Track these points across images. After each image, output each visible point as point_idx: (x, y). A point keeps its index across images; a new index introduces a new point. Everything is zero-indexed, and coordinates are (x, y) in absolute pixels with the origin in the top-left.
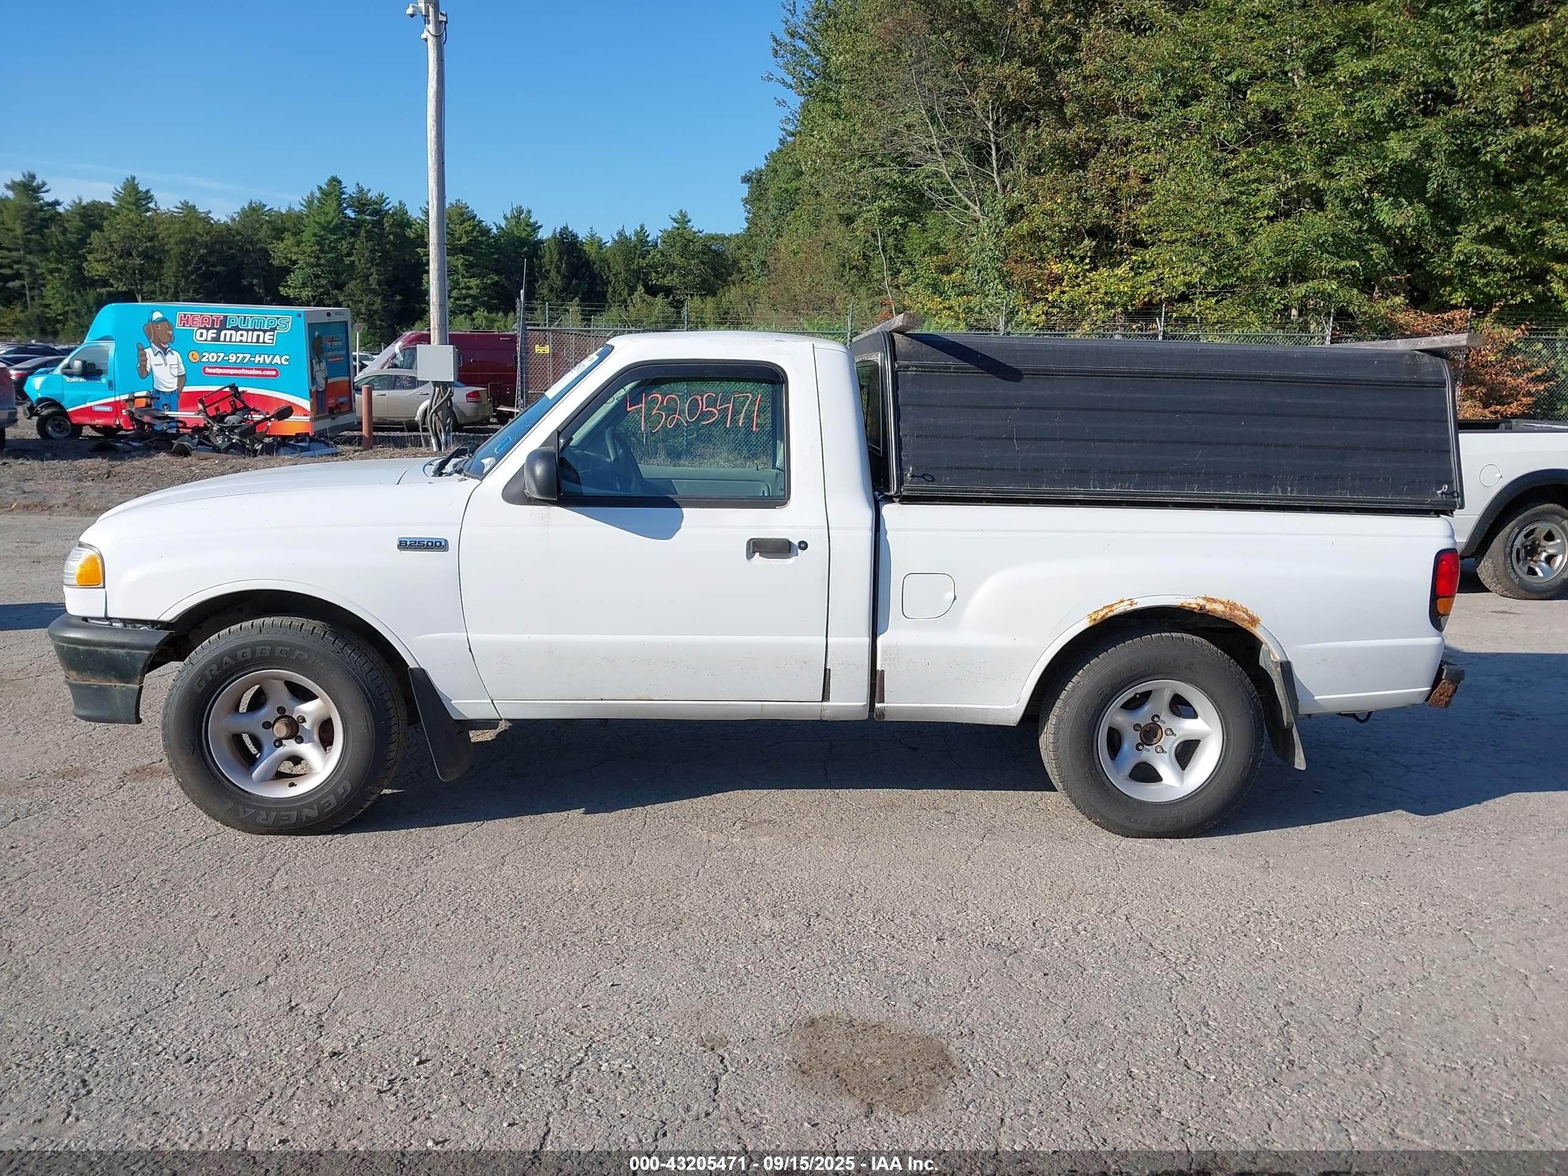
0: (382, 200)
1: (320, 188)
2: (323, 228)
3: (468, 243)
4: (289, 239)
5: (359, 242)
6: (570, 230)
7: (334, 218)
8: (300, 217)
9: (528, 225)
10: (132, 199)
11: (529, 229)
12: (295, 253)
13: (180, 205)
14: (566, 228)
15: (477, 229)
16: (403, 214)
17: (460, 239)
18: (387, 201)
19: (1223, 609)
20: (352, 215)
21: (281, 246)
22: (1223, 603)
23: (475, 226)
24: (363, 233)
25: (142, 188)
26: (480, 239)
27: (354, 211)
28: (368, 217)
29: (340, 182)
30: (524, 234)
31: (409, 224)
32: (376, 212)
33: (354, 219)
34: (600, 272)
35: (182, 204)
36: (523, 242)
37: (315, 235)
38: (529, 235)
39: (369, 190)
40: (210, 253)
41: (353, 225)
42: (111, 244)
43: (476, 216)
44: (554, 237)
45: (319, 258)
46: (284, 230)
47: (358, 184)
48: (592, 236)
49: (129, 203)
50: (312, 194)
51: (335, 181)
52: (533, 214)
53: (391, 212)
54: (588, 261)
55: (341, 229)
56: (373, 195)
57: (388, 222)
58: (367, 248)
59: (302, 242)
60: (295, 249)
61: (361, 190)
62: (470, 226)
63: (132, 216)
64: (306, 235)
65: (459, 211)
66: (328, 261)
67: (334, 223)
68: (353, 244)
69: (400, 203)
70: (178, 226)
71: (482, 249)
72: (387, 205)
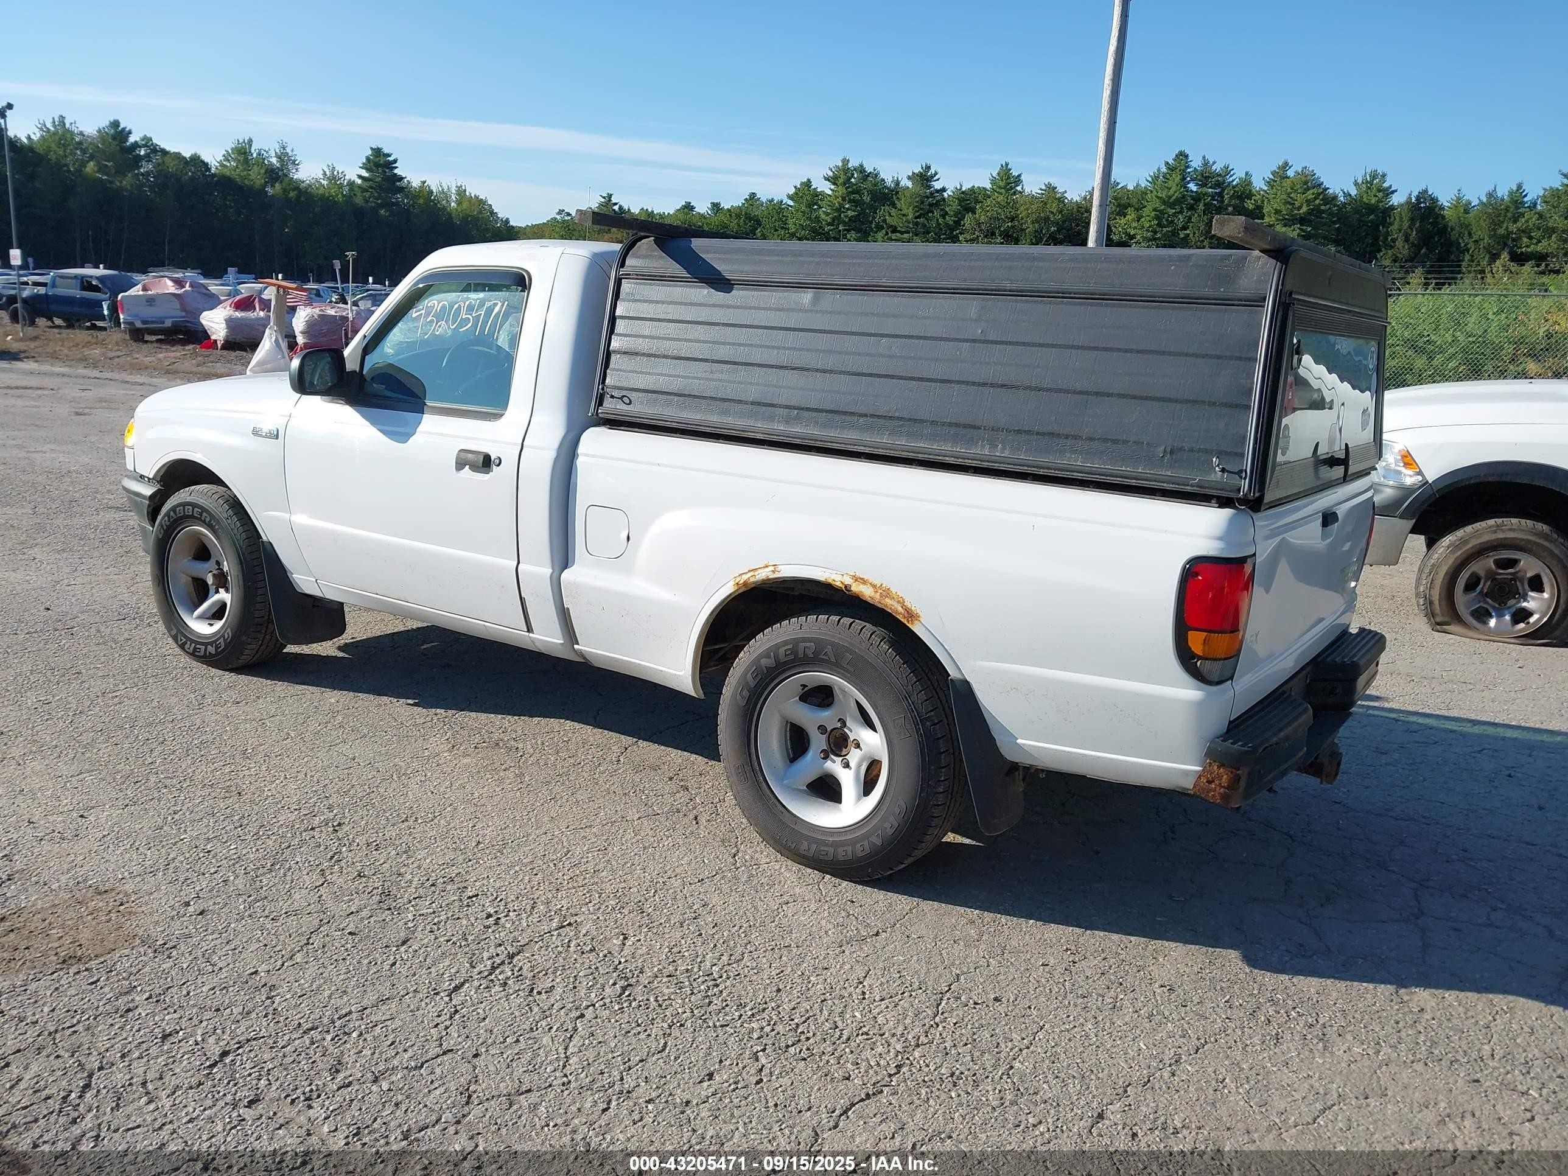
0: (1227, 171)
1: (1167, 163)
2: (1164, 202)
3: (1310, 213)
4: (1131, 215)
5: (1196, 215)
6: (1430, 193)
7: (1175, 192)
8: (1144, 193)
9: (1379, 191)
10: (1002, 184)
11: (1380, 195)
12: (1135, 228)
13: (1044, 188)
14: (1426, 191)
15: (1321, 197)
16: (1248, 185)
17: (1299, 208)
18: (1232, 173)
19: (872, 594)
20: (1194, 189)
21: (1123, 221)
22: (874, 586)
23: (1319, 194)
24: (1201, 207)
25: (1015, 173)
26: (1323, 207)
27: (1197, 185)
28: (1210, 190)
29: (1187, 156)
30: (1373, 201)
31: (1250, 196)
32: (1219, 185)
33: (1196, 192)
34: (1457, 239)
35: (1046, 185)
36: (1371, 209)
37: (1155, 210)
38: (1380, 201)
39: (1214, 163)
40: (1059, 231)
41: (1193, 198)
42: (979, 224)
43: (1322, 183)
44: (1409, 202)
45: (1155, 232)
46: (1129, 205)
47: (1204, 157)
48: (1459, 199)
49: (1000, 188)
50: (1159, 170)
51: (1182, 156)
52: (1388, 178)
53: (1234, 183)
54: (1445, 227)
55: (1182, 203)
56: (1217, 168)
57: (1227, 194)
58: (1203, 221)
59: (1142, 217)
60: (1134, 224)
61: (1206, 163)
62: (1313, 194)
63: (1001, 198)
64: (1147, 211)
65: (1304, 179)
66: (1164, 235)
67: (1174, 197)
68: (1190, 218)
69: (1247, 173)
70: (1036, 206)
71: (1323, 218)
72: (1231, 176)
